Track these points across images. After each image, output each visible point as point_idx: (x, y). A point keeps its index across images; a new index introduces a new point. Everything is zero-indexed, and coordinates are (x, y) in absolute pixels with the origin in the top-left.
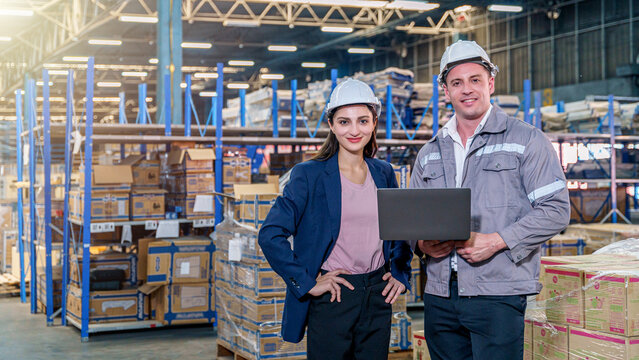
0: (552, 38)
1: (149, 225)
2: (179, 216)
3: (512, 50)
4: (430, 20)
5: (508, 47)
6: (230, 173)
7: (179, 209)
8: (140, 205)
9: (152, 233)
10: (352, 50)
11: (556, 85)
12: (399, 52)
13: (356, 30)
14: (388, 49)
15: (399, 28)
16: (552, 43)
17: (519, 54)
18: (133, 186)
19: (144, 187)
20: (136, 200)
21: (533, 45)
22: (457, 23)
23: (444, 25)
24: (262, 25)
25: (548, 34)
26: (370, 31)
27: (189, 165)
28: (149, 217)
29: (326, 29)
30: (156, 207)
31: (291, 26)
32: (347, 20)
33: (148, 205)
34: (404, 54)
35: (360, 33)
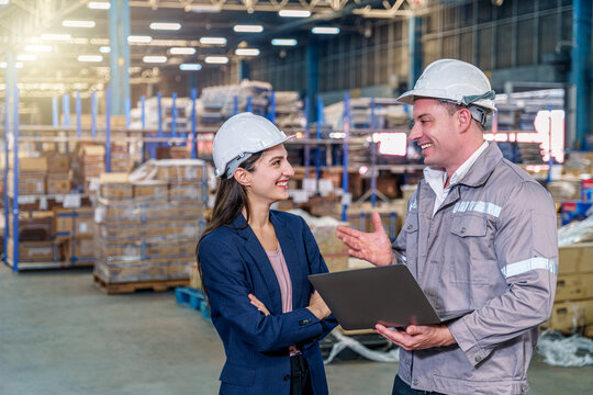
2: (82, 192)
3: (461, 35)
4: (386, 4)
5: (457, 31)
7: (80, 187)
8: (53, 185)
10: (317, 30)
13: (313, 13)
14: (352, 29)
15: (357, 11)
16: (493, 30)
17: (466, 38)
18: (48, 171)
19: (57, 172)
20: (50, 181)
21: (479, 31)
22: (413, 6)
23: (401, 8)
24: (223, 11)
25: (491, 20)
26: (327, 14)
27: (87, 159)
28: (59, 192)
29: (284, 13)
30: (64, 186)
31: (251, 11)
32: (304, 4)
33: (58, 185)
35: (317, 17)
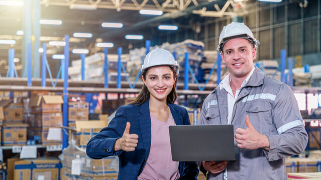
0: (302, 21)
1: (15, 149)
2: (37, 143)
3: (274, 29)
4: (216, 6)
5: (271, 27)
6: (73, 113)
7: (37, 138)
8: (9, 135)
9: (17, 155)
10: (161, 27)
11: (305, 53)
12: (194, 28)
13: (165, 13)
14: (187, 27)
15: (195, 12)
16: (302, 25)
17: (279, 31)
18: (4, 121)
19: (12, 122)
20: (6, 131)
21: (289, 26)
22: (236, 9)
23: (226, 11)
24: (98, 9)
25: (299, 17)
26: (174, 14)
27: (44, 107)
28: (15, 143)
29: (143, 12)
30: (20, 136)
31: (119, 10)
32: (158, 6)
33: (14, 134)
34: (198, 30)
35: (167, 15)
